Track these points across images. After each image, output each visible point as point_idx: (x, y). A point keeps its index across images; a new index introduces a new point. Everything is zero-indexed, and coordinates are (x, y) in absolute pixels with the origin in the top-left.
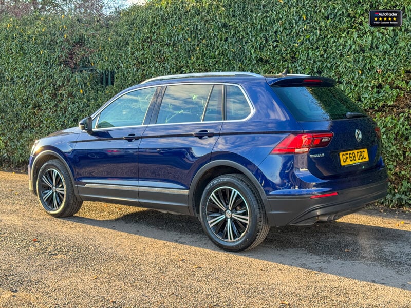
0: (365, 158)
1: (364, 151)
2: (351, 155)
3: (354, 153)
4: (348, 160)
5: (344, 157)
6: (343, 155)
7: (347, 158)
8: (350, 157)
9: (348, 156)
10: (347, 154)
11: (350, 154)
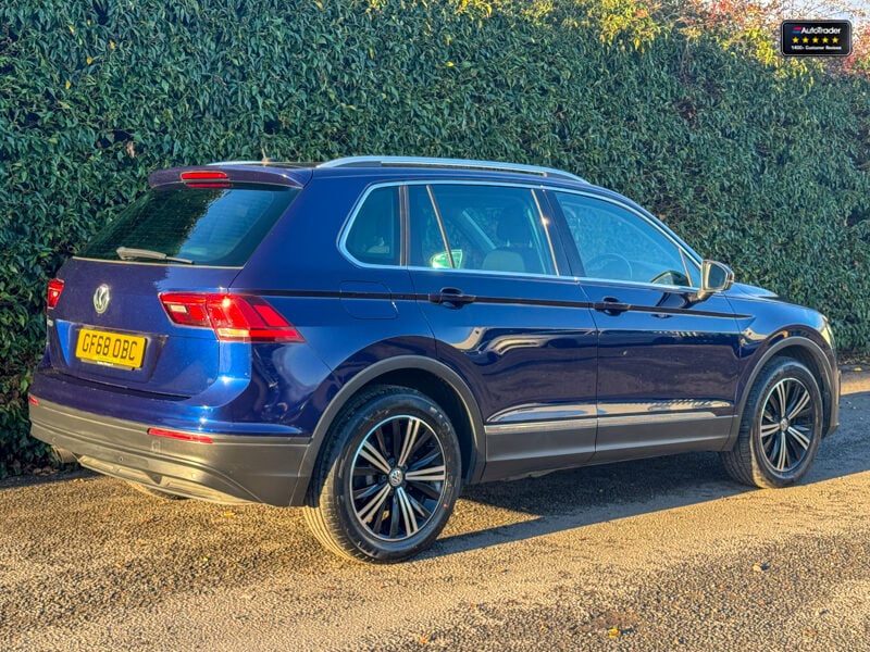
0: (131, 359)
1: (135, 343)
2: (101, 342)
3: (108, 338)
4: (94, 348)
5: (88, 340)
6: (88, 335)
7: (93, 344)
8: (99, 345)
9: (95, 340)
10: (95, 336)
11: (101, 337)
